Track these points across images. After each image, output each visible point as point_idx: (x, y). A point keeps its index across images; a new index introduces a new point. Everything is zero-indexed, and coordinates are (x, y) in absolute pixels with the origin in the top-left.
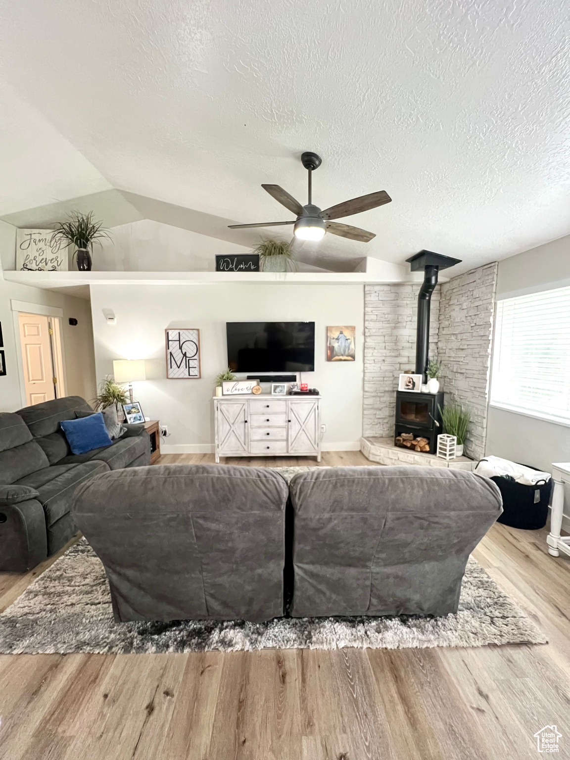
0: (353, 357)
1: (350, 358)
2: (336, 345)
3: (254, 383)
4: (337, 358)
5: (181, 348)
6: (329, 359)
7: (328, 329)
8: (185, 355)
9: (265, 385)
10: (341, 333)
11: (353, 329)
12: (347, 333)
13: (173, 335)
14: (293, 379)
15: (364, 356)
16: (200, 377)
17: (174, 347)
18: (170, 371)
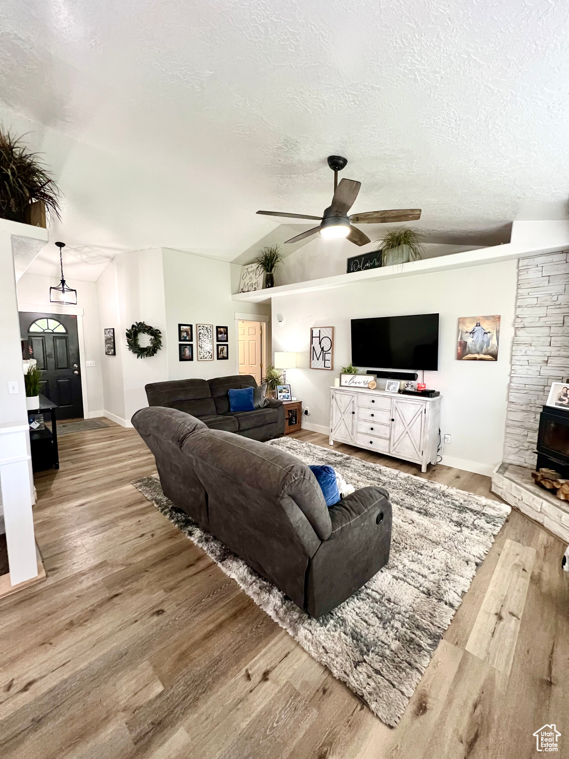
0: (495, 357)
1: (489, 357)
2: (469, 340)
3: (371, 378)
4: (470, 356)
5: (320, 343)
6: (460, 357)
7: (461, 321)
8: (322, 349)
9: (382, 381)
10: (478, 325)
11: (498, 318)
12: (486, 326)
13: (316, 334)
14: (413, 377)
15: (512, 356)
16: (332, 369)
17: (316, 341)
18: (313, 362)
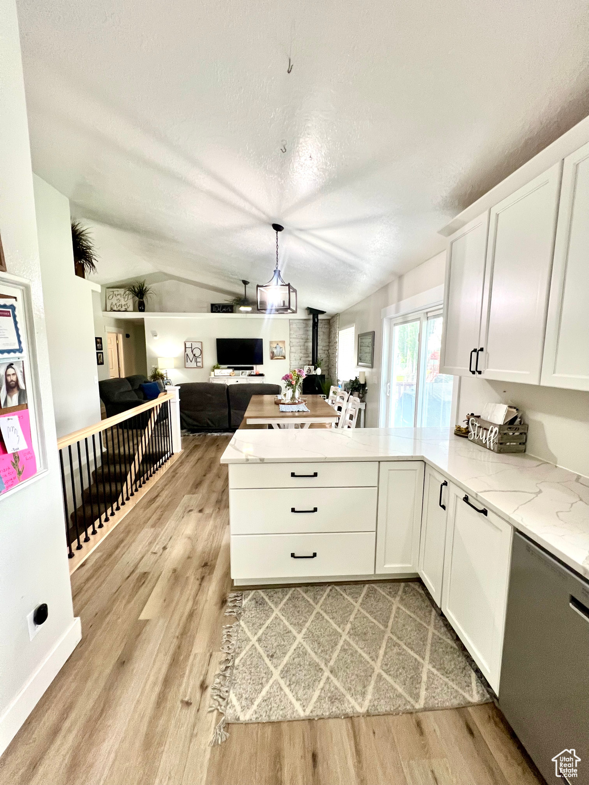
0: (285, 358)
1: (283, 358)
2: (275, 351)
3: (231, 370)
4: (276, 358)
5: (192, 352)
8: (194, 355)
9: (237, 372)
10: (278, 344)
13: (188, 345)
14: (252, 368)
15: (290, 357)
16: (202, 367)
17: (189, 351)
18: (187, 363)
